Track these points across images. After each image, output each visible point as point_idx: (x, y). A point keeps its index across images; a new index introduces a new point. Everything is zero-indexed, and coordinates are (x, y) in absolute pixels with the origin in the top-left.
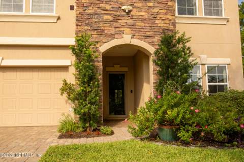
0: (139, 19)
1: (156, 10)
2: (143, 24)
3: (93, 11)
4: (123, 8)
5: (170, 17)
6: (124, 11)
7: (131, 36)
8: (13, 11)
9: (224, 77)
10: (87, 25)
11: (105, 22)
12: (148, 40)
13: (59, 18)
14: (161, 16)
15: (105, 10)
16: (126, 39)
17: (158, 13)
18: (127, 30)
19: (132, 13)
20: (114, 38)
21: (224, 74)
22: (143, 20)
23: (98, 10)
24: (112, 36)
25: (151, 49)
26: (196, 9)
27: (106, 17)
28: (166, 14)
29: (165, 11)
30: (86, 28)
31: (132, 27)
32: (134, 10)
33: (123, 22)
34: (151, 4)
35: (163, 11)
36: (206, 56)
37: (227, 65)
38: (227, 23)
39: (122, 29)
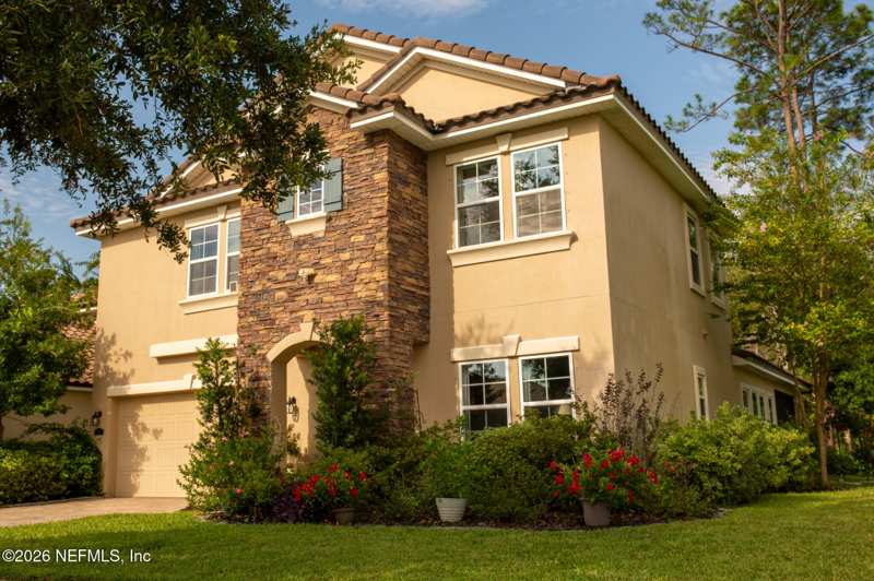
0: (327, 290)
2: (332, 298)
3: (261, 288)
7: (312, 324)
8: (206, 292)
10: (252, 313)
11: (278, 305)
14: (364, 276)
15: (276, 281)
16: (305, 331)
17: (358, 271)
18: (310, 313)
19: (317, 280)
20: (288, 333)
22: (333, 290)
23: (268, 284)
24: (286, 330)
27: (278, 295)
29: (370, 265)
30: (251, 319)
31: (316, 306)
32: (320, 272)
33: (301, 300)
34: (346, 256)
35: (367, 265)
36: (518, 336)
37: (570, 354)
38: (571, 243)
39: (300, 313)
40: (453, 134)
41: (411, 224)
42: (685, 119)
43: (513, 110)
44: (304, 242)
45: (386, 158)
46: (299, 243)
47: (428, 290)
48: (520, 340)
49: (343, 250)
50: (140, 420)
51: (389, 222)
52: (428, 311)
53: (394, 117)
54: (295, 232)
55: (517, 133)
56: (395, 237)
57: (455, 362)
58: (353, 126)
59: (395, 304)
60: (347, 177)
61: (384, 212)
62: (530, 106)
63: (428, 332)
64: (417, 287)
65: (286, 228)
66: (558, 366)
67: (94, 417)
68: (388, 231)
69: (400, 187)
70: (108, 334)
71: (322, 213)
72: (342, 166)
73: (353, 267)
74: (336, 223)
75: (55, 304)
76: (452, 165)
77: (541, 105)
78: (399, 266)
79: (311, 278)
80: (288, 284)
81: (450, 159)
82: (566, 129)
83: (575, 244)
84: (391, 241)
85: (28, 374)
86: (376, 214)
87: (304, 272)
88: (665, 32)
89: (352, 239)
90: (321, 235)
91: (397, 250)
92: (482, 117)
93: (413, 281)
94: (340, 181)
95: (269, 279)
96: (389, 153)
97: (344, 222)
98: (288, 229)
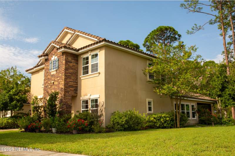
2: (56, 87)
11: (49, 89)
32: (55, 82)
33: (52, 87)
34: (58, 78)
35: (61, 80)
36: (90, 94)
37: (98, 98)
38: (99, 75)
40: (80, 51)
41: (72, 71)
42: (192, 31)
43: (91, 45)
45: (65, 58)
46: (52, 76)
47: (77, 85)
48: (91, 95)
51: (65, 72)
52: (77, 89)
53: (64, 50)
55: (92, 50)
56: (66, 74)
57: (81, 100)
58: (58, 52)
59: (66, 88)
60: (59, 62)
61: (64, 69)
63: (77, 94)
64: (74, 84)
65: (50, 73)
66: (96, 101)
67: (30, 111)
68: (65, 73)
69: (69, 63)
70: (32, 94)
71: (55, 70)
72: (58, 60)
73: (59, 81)
74: (57, 71)
75: (20, 88)
76: (82, 58)
77: (96, 44)
78: (68, 80)
79: (53, 83)
80: (50, 84)
81: (82, 56)
82: (99, 50)
83: (100, 75)
84: (65, 75)
85: (14, 103)
86: (63, 70)
87: (53, 82)
88: (186, 8)
89: (59, 75)
90: (55, 74)
91: (67, 77)
92: (86, 47)
93: (72, 83)
94: (58, 63)
95: (48, 83)
96: (65, 57)
98: (51, 73)
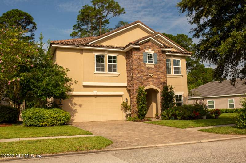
0: (155, 79)
1: (160, 75)
2: (156, 81)
3: (139, 76)
4: (150, 74)
5: (165, 78)
6: (150, 75)
7: (152, 85)
8: (101, 71)
9: (181, 99)
10: (138, 81)
11: (144, 80)
12: (158, 86)
13: (119, 75)
14: (162, 77)
15: (143, 75)
16: (151, 86)
17: (161, 76)
18: (151, 83)
19: (153, 76)
20: (147, 86)
21: (181, 98)
22: (156, 79)
23: (141, 75)
24: (146, 85)
25: (159, 90)
26: (171, 71)
27: (144, 78)
28: (164, 77)
29: (163, 76)
30: (137, 82)
31: (152, 81)
33: (149, 80)
37: (182, 94)
38: (182, 77)
39: (149, 82)
44: (149, 68)
45: (165, 56)
46: (148, 68)
49: (158, 72)
50: (73, 102)
54: (147, 66)
55: (174, 56)
62: (176, 52)
65: (145, 65)
71: (153, 63)
72: (157, 55)
74: (156, 66)
80: (146, 76)
82: (181, 58)
86: (164, 66)
89: (160, 70)
90: (153, 68)
95: (141, 74)
97: (158, 66)
